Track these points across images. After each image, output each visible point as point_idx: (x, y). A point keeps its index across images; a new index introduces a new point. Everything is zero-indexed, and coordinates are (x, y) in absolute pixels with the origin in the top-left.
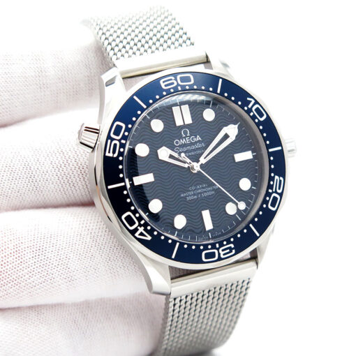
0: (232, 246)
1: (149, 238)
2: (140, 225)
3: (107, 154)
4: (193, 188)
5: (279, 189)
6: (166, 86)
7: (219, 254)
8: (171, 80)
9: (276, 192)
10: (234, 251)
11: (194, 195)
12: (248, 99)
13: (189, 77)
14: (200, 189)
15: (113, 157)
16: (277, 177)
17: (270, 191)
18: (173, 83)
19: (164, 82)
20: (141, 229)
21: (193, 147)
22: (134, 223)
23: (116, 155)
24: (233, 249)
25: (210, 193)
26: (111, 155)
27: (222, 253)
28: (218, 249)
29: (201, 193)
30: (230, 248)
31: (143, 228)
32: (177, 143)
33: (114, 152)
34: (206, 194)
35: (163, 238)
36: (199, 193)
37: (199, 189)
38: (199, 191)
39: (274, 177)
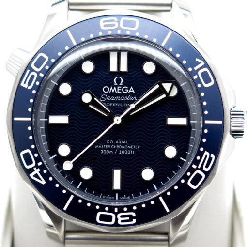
0: (134, 215)
1: (43, 182)
2: (37, 166)
3: (22, 84)
4: (112, 142)
5: (207, 167)
6: (105, 26)
7: (117, 219)
8: (113, 21)
9: (201, 169)
10: (134, 221)
11: (110, 149)
12: (197, 60)
13: (135, 22)
14: (119, 144)
15: (27, 89)
16: (207, 153)
17: (194, 166)
18: (114, 25)
19: (104, 22)
20: (37, 171)
21: (123, 99)
22: (32, 163)
23: (30, 87)
24: (134, 218)
25: (129, 152)
26: (25, 86)
27: (120, 219)
28: (116, 214)
29: (118, 149)
30: (130, 216)
31: (39, 170)
32: (106, 89)
33: (29, 84)
34: (124, 152)
35: (57, 185)
36: (116, 149)
37: (117, 144)
38: (118, 147)
39: (203, 152)
